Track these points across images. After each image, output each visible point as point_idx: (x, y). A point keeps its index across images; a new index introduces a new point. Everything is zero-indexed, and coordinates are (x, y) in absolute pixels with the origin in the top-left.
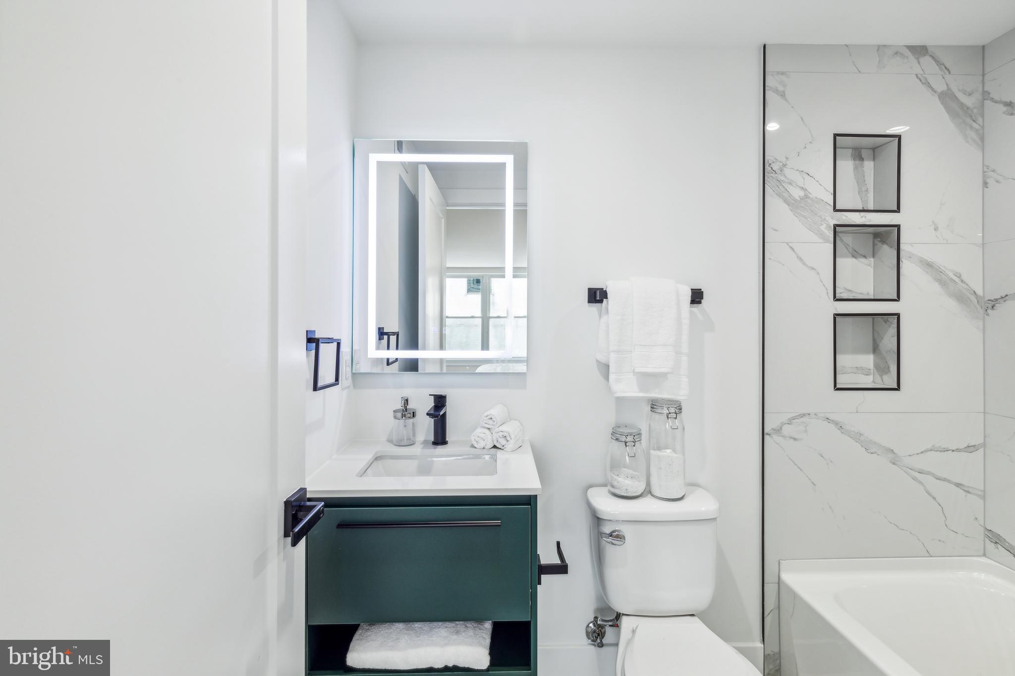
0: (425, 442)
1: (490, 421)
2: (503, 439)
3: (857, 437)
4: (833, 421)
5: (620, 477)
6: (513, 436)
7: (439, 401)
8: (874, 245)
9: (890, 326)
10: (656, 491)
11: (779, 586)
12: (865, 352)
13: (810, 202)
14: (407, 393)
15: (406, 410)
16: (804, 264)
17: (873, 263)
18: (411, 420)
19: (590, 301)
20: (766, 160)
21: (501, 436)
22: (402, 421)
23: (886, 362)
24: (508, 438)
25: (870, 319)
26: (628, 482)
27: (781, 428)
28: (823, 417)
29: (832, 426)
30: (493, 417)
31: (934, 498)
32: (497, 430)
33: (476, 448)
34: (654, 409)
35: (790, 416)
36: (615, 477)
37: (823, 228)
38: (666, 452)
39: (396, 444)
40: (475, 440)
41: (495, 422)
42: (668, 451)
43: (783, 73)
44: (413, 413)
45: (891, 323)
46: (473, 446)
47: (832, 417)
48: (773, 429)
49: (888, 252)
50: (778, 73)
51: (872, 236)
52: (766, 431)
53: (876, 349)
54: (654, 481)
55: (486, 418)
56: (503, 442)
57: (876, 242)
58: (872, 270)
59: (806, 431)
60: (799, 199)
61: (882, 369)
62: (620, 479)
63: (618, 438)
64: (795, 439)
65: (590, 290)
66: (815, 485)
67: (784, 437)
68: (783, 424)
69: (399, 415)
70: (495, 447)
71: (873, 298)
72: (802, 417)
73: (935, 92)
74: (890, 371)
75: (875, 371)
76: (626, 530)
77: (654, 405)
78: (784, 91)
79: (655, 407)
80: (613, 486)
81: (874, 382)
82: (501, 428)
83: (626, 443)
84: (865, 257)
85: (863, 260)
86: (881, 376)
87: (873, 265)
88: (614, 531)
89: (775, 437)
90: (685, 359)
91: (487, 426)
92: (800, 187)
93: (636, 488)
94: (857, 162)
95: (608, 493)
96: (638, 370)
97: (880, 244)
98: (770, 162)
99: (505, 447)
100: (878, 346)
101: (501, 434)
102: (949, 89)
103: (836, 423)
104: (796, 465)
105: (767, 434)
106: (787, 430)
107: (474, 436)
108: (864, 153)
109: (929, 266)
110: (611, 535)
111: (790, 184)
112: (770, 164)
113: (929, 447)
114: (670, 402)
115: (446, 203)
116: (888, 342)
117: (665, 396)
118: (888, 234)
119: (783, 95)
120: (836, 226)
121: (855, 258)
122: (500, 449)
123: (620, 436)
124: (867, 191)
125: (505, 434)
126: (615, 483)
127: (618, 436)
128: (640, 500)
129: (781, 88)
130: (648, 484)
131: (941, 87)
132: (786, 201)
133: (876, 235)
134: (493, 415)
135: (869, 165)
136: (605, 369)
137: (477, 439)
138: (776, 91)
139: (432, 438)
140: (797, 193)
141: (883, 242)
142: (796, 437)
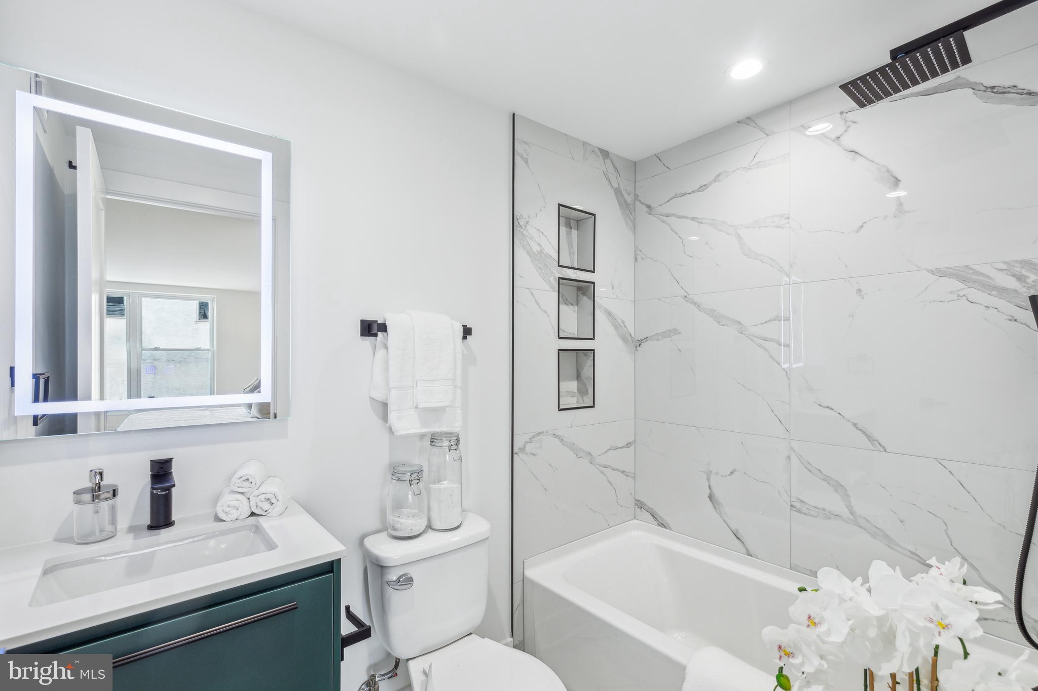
0: (132, 529)
1: (246, 484)
2: (266, 503)
3: (572, 447)
4: (557, 436)
5: (402, 519)
6: (280, 497)
7: (162, 468)
8: (577, 296)
9: (588, 359)
10: (437, 525)
11: (523, 582)
12: (571, 380)
13: (544, 256)
14: (96, 463)
15: (99, 487)
16: (540, 307)
17: (576, 309)
18: (111, 502)
19: (363, 334)
20: (515, 216)
21: (263, 500)
22: (90, 507)
23: (586, 387)
24: (274, 501)
25: (575, 353)
26: (410, 521)
27: (525, 447)
28: (552, 434)
29: (557, 440)
30: (249, 477)
31: (612, 484)
32: (256, 493)
33: (225, 521)
34: (434, 443)
35: (531, 435)
36: (397, 519)
37: (551, 279)
38: (445, 484)
39: (80, 541)
40: (223, 511)
41: (254, 484)
42: (445, 482)
43: (527, 143)
44: (114, 491)
45: (589, 357)
46: (218, 519)
47: (557, 433)
48: (520, 449)
49: (586, 301)
50: (523, 142)
51: (576, 288)
52: (515, 451)
53: (578, 377)
54: (434, 515)
55: (239, 481)
56: (266, 506)
57: (579, 294)
58: (576, 315)
59: (541, 447)
60: (536, 253)
61: (582, 392)
62: (403, 520)
63: (399, 478)
64: (534, 455)
65: (363, 322)
66: (546, 490)
67: (527, 454)
68: (526, 443)
69: (88, 497)
70: (253, 514)
71: (576, 337)
72: (538, 435)
73: (613, 187)
74: (588, 393)
75: (578, 393)
76: (412, 571)
77: (434, 440)
78: (527, 158)
79: (435, 440)
80: (395, 529)
81: (577, 402)
82: (262, 490)
83: (411, 481)
84: (572, 304)
85: (571, 307)
86: (582, 397)
87: (577, 312)
88: (401, 577)
89: (520, 454)
90: (459, 391)
91: (240, 490)
92: (537, 243)
93: (420, 526)
94: (568, 229)
95: (387, 537)
96: (420, 406)
97: (581, 295)
98: (518, 217)
99: (268, 512)
100: (580, 374)
101: (262, 497)
102: (619, 187)
103: (559, 437)
104: (534, 476)
105: (516, 453)
106: (529, 448)
107: (222, 506)
108: (573, 223)
109: (609, 314)
110: (398, 581)
111: (531, 239)
112: (518, 219)
113: (609, 447)
114: (449, 435)
115: (107, 189)
116: (587, 371)
117: (445, 429)
118: (588, 288)
119: (526, 162)
120: (560, 278)
121: (567, 305)
122: (262, 515)
123: (401, 475)
124: (573, 253)
125: (268, 496)
126: (398, 526)
127: (399, 475)
128: (424, 537)
129: (525, 156)
130: (429, 519)
131: (615, 185)
132: (528, 253)
133: (579, 289)
134: (250, 475)
135: (574, 232)
136: (384, 408)
137: (227, 509)
138: (522, 157)
139: (146, 519)
140: (536, 248)
141: (584, 294)
142: (535, 453)
